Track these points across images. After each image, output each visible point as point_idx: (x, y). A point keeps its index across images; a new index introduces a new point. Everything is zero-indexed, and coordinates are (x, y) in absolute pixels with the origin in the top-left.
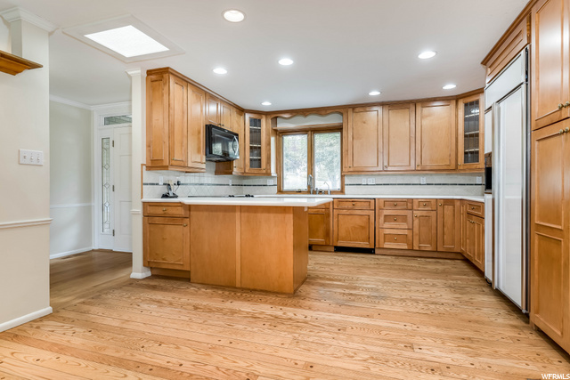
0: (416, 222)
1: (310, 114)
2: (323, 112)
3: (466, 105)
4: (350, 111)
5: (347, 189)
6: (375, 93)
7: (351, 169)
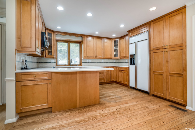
0: (106, 73)
1: (72, 35)
2: (77, 36)
3: (114, 41)
4: (86, 37)
5: (82, 64)
6: (97, 33)
7: (86, 57)
